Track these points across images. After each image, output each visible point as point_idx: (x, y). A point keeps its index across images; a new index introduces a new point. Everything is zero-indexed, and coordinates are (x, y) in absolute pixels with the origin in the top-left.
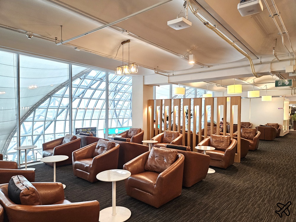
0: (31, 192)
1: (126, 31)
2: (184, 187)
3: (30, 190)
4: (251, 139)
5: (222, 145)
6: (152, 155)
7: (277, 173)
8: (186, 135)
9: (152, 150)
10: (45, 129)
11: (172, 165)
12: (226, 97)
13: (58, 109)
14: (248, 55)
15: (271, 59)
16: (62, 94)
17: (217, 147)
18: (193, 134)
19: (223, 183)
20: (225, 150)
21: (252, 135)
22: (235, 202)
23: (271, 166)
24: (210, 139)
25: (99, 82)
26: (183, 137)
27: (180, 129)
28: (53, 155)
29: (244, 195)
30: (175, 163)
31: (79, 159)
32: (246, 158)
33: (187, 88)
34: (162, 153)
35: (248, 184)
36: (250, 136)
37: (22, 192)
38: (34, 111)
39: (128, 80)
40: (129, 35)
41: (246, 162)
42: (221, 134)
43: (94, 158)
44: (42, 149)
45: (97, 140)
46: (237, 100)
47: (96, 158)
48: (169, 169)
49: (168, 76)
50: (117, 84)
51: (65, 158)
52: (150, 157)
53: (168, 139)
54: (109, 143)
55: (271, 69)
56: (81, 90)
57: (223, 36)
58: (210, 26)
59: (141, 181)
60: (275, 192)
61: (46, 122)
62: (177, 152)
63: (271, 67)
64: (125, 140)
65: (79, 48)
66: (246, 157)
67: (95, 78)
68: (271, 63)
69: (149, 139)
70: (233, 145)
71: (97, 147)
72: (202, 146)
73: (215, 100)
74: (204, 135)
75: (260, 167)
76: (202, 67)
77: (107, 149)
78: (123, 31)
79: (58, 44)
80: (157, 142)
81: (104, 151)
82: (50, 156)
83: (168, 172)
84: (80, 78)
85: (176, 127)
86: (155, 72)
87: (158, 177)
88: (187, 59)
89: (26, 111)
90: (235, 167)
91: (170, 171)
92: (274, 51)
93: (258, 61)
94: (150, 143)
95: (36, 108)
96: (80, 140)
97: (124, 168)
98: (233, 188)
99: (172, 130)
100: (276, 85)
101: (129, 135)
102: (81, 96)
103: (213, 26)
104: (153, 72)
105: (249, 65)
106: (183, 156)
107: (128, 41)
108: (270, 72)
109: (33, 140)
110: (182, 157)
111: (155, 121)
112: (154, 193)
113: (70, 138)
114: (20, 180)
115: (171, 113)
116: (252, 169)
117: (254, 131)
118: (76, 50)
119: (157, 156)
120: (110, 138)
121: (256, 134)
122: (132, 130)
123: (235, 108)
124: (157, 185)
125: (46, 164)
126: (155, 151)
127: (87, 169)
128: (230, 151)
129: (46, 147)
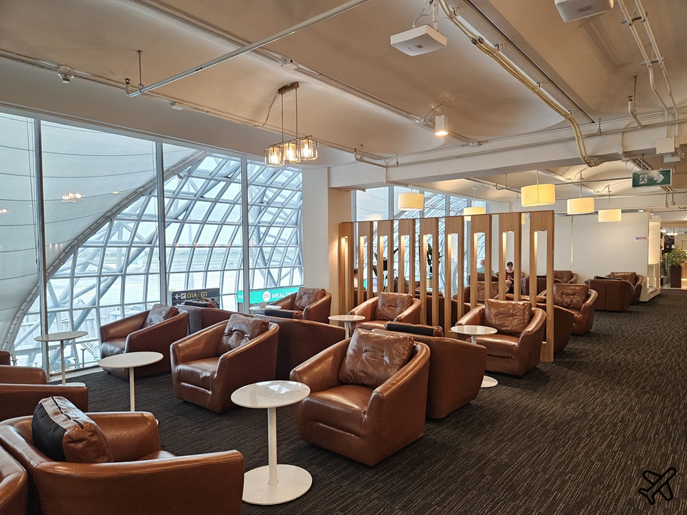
0: (89, 434)
1: (291, 61)
2: (429, 419)
3: (86, 429)
4: (577, 309)
5: (512, 324)
6: (354, 347)
7: (638, 384)
8: (429, 302)
9: (355, 336)
10: (100, 295)
11: (402, 369)
12: (520, 214)
13: (129, 248)
14: (571, 115)
15: (622, 124)
16: (138, 212)
17: (499, 328)
18: (443, 299)
19: (518, 407)
20: (520, 333)
21: (579, 299)
22: (547, 450)
23: (625, 368)
24: (483, 309)
25: (222, 184)
26: (423, 307)
27: (414, 289)
28: (125, 352)
29: (566, 435)
30: (411, 364)
31: (188, 359)
32: (565, 352)
33: (427, 194)
34: (377, 342)
35: (574, 408)
36: (575, 301)
37: (66, 433)
38: (75, 253)
39: (291, 179)
40: (298, 70)
41: (567, 360)
42: (508, 299)
43: (221, 357)
44: (100, 339)
45: (226, 315)
46: (544, 219)
47: (226, 356)
48: (397, 378)
49: (386, 167)
50: (264, 188)
51: (155, 357)
52: (350, 351)
53: (388, 311)
54: (255, 321)
55: (623, 146)
56: (182, 203)
57: (515, 70)
58: (487, 46)
59: (333, 407)
60: (636, 427)
61: (102, 279)
62: (413, 339)
63: (623, 141)
64: (291, 316)
65: (181, 102)
66: (565, 349)
67: (213, 174)
68: (623, 132)
69: (342, 312)
70: (538, 323)
71: (226, 331)
72: (466, 326)
73: (495, 219)
74: (469, 302)
75: (599, 371)
76: (464, 143)
77: (251, 336)
78: (285, 61)
79: (132, 95)
80: (364, 318)
81: (244, 340)
82: (118, 353)
83: (393, 384)
84: (179, 175)
85: (406, 285)
86: (356, 158)
87: (373, 395)
88: (431, 125)
89: (57, 253)
90: (542, 373)
91: (398, 381)
92: (631, 104)
93: (594, 128)
94: (348, 322)
95: (79, 247)
96: (187, 317)
97: (293, 377)
98: (540, 420)
99: (396, 291)
100: (635, 184)
101: (297, 304)
102: (181, 218)
103: (493, 47)
104: (351, 157)
105: (573, 139)
106: (427, 349)
107: (294, 85)
108: (621, 153)
109: (72, 321)
110: (424, 351)
111: (356, 272)
112: (362, 432)
113: (164, 314)
114: (60, 408)
115: (392, 252)
116: (581, 376)
117: (581, 289)
118: (173, 107)
119: (367, 348)
120: (255, 312)
121: (588, 296)
122: (304, 291)
123: (540, 238)
124: (369, 416)
125: (111, 373)
126: (361, 337)
127: (205, 382)
128: (530, 336)
129: (107, 334)
